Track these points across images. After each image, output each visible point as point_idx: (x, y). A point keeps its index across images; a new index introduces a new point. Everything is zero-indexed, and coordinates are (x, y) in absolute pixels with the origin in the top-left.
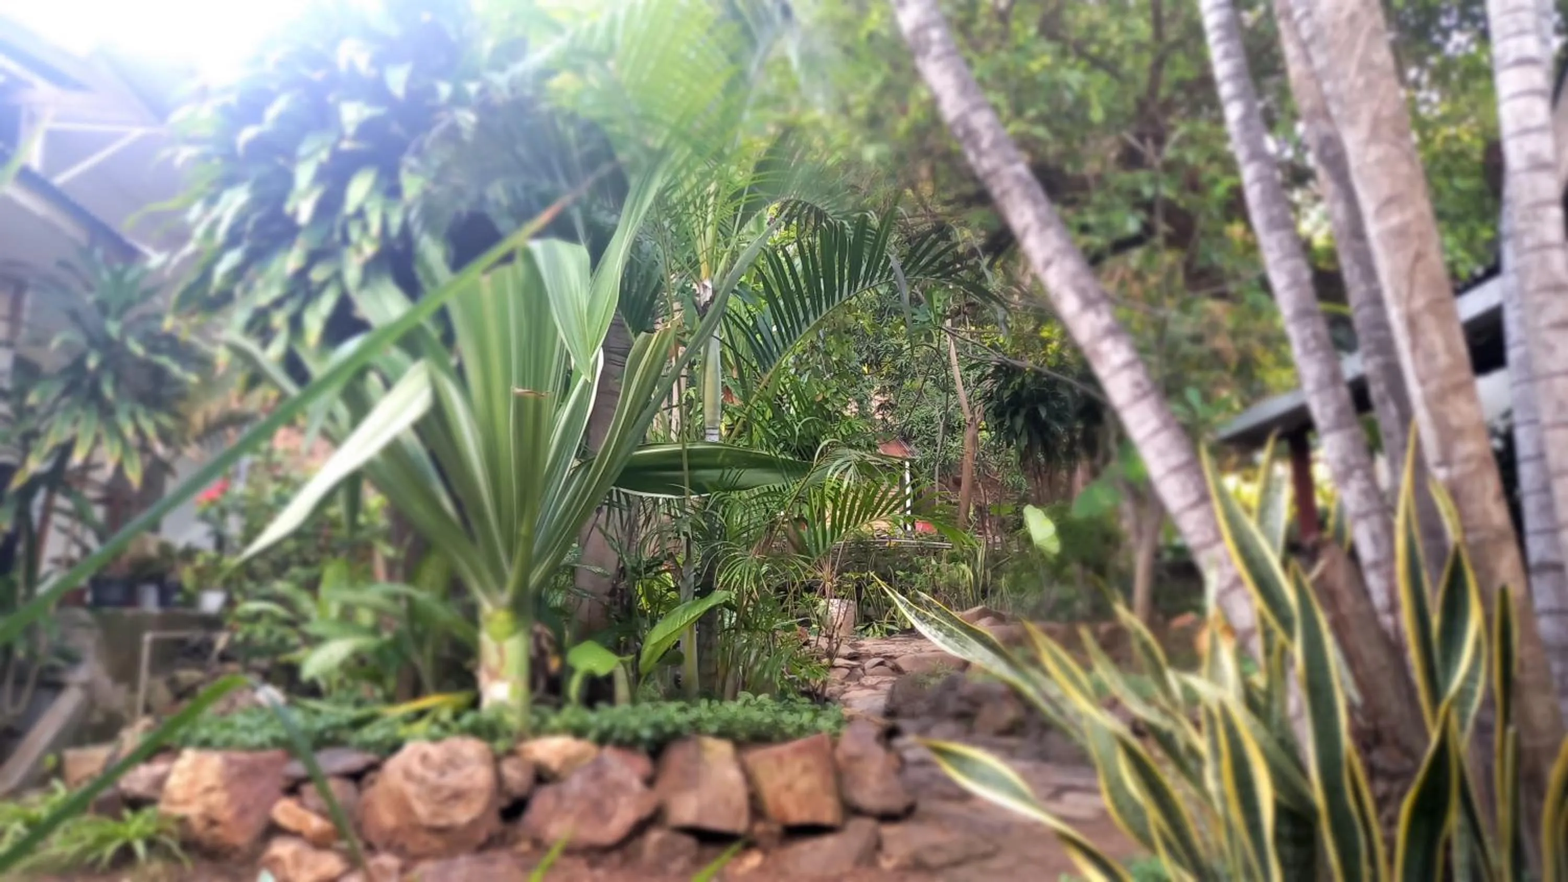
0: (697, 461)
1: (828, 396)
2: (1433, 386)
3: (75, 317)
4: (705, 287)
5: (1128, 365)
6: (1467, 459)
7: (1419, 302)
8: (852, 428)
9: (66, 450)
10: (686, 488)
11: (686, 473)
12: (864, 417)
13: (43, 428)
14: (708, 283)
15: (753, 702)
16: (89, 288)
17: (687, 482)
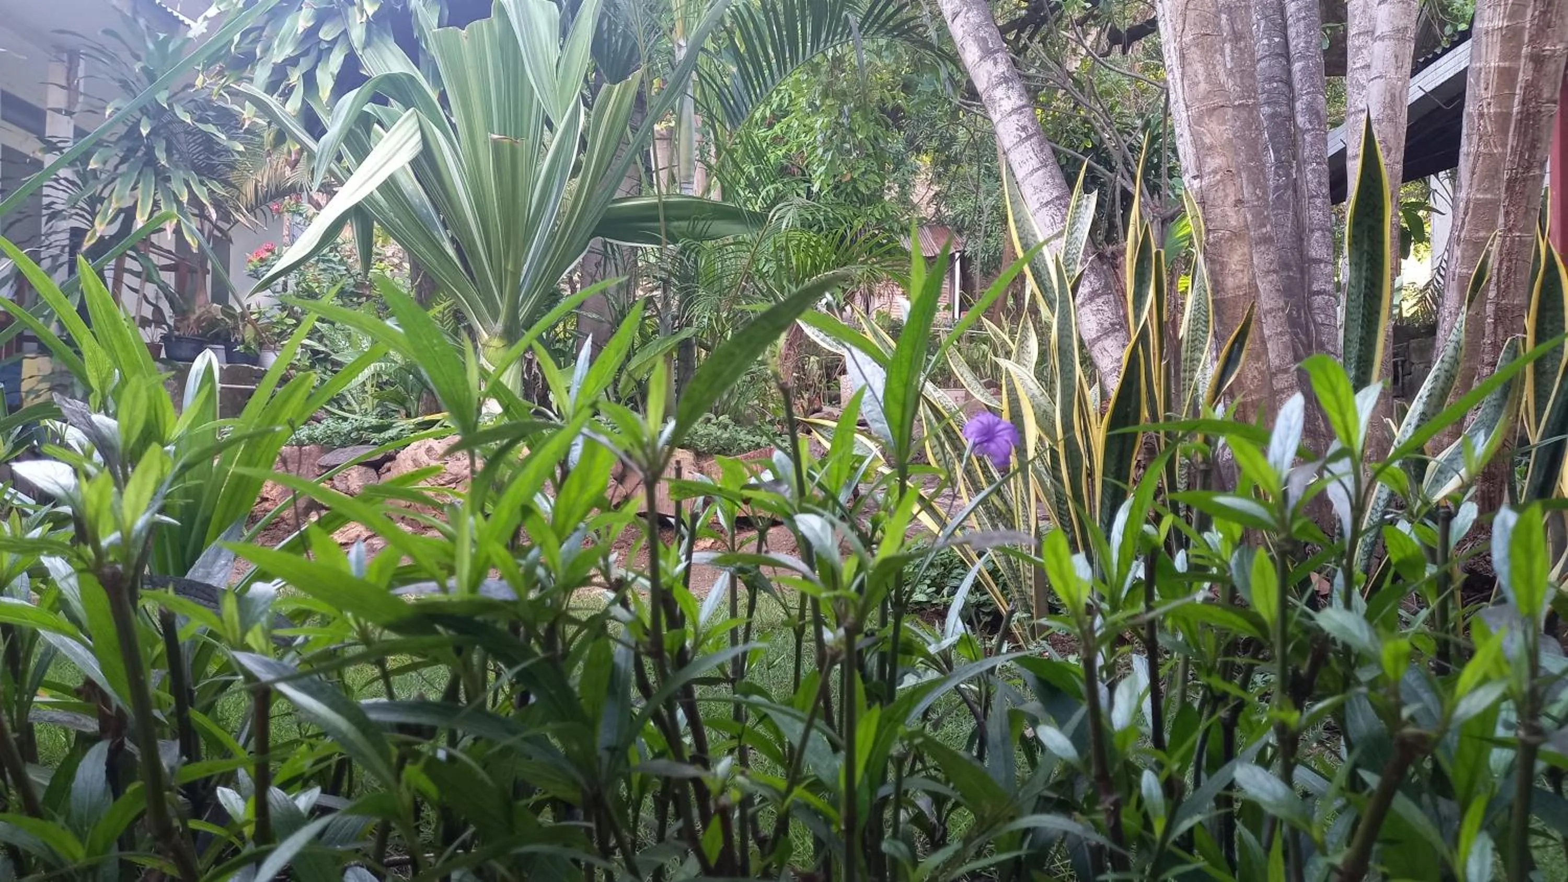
0: (672, 212)
1: (856, 176)
2: (1193, 111)
3: (125, 85)
4: (680, 46)
5: (1017, 110)
6: (1215, 172)
7: (1188, 39)
8: (887, 213)
9: (129, 214)
10: (663, 237)
11: (662, 224)
12: (904, 203)
13: (106, 194)
14: (682, 43)
15: (714, 421)
16: (138, 58)
17: (663, 232)
